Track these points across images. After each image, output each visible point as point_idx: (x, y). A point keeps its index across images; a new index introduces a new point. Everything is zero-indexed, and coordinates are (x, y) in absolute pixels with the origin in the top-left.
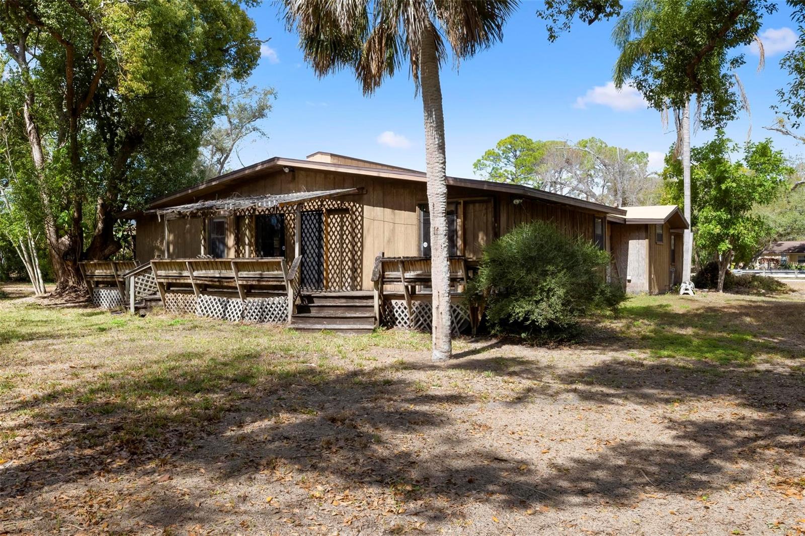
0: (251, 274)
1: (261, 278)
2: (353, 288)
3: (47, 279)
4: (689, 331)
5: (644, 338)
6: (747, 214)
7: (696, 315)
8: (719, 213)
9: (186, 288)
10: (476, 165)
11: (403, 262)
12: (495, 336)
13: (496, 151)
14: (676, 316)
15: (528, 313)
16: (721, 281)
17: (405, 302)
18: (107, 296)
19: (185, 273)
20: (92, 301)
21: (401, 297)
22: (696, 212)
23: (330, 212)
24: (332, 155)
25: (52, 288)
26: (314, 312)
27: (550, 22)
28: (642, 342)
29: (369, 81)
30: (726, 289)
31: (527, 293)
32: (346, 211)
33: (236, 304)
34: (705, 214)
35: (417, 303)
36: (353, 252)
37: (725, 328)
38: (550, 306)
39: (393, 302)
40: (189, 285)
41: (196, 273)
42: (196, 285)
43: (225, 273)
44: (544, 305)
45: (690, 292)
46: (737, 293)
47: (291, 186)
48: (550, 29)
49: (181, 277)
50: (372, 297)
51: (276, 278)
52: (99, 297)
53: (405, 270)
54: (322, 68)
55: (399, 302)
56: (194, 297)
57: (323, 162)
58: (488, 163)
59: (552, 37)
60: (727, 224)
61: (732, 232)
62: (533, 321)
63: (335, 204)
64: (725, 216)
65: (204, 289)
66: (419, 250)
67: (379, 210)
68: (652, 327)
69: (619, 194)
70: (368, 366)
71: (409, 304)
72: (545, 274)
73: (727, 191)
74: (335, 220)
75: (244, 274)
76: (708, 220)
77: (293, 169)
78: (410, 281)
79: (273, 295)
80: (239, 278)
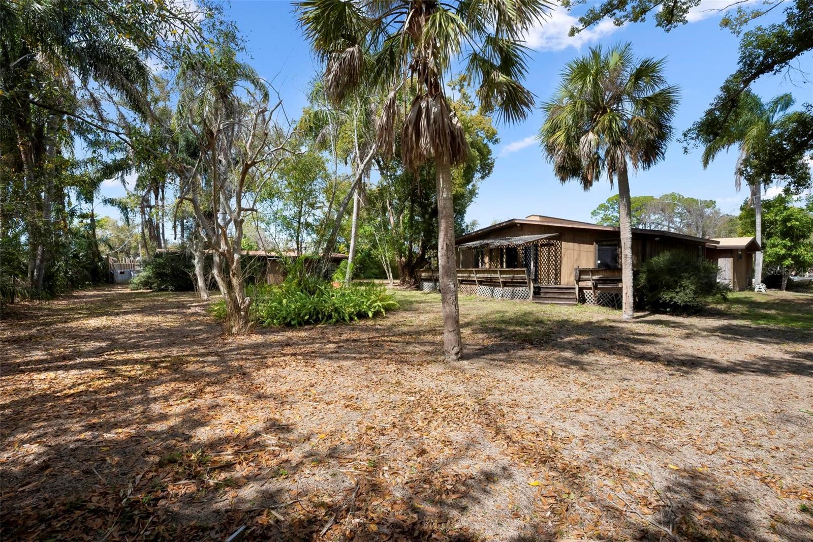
0: (508, 276)
1: (513, 278)
2: (556, 283)
3: (395, 277)
4: (773, 312)
5: (743, 314)
6: (807, 241)
7: (774, 303)
8: (784, 241)
9: (473, 282)
10: (592, 213)
11: (592, 271)
12: (648, 310)
13: (606, 204)
14: (760, 303)
15: (671, 298)
16: (784, 283)
17: (592, 291)
18: (427, 286)
19: (472, 275)
20: (419, 288)
21: (590, 289)
22: (764, 241)
23: (542, 245)
24: (540, 216)
25: (398, 281)
26: (542, 295)
27: (685, 144)
28: (742, 316)
29: (587, 184)
30: (788, 289)
31: (670, 287)
32: (552, 245)
33: (499, 290)
34: (772, 241)
35: (599, 292)
36: (556, 266)
37: (799, 311)
38: (686, 294)
39: (585, 291)
40: (475, 281)
41: (478, 275)
42: (478, 281)
43: (494, 275)
44: (681, 294)
45: (763, 291)
46: (797, 292)
47: (520, 233)
48: (686, 148)
49: (470, 277)
50: (574, 288)
51: (522, 278)
52: (423, 286)
53: (593, 275)
54: (563, 179)
55: (588, 291)
56: (477, 287)
57: (536, 220)
58: (601, 212)
59: (686, 152)
60: (790, 249)
61: (794, 253)
62: (675, 302)
63: (546, 242)
64: (789, 244)
65: (481, 283)
66: (595, 264)
67: (571, 244)
68: (746, 309)
69: (700, 229)
70: (594, 320)
71: (594, 292)
72: (681, 278)
73: (791, 227)
74: (545, 249)
75: (504, 276)
76: (774, 246)
77: (521, 224)
78: (595, 280)
79: (519, 286)
80: (501, 278)
